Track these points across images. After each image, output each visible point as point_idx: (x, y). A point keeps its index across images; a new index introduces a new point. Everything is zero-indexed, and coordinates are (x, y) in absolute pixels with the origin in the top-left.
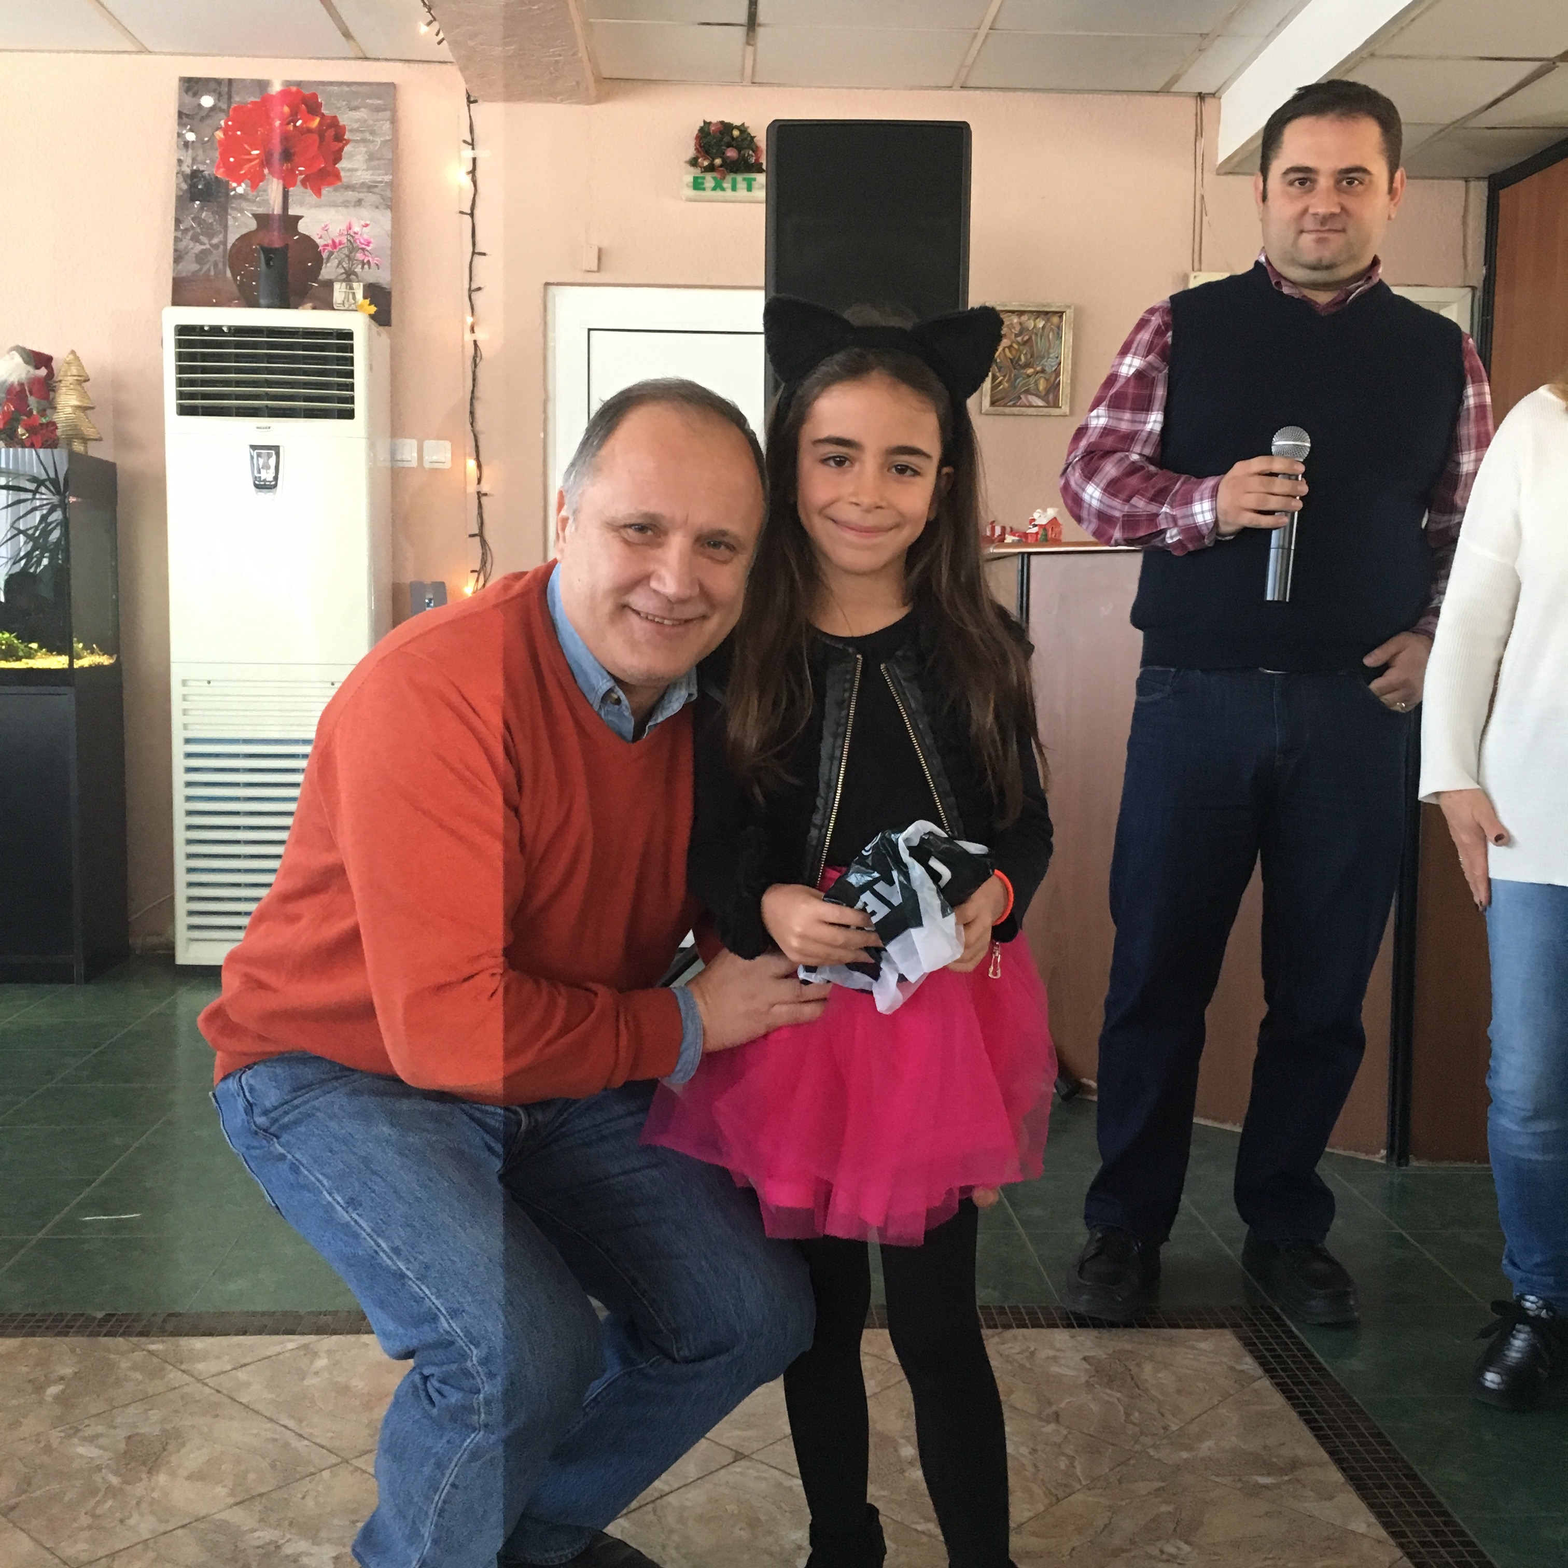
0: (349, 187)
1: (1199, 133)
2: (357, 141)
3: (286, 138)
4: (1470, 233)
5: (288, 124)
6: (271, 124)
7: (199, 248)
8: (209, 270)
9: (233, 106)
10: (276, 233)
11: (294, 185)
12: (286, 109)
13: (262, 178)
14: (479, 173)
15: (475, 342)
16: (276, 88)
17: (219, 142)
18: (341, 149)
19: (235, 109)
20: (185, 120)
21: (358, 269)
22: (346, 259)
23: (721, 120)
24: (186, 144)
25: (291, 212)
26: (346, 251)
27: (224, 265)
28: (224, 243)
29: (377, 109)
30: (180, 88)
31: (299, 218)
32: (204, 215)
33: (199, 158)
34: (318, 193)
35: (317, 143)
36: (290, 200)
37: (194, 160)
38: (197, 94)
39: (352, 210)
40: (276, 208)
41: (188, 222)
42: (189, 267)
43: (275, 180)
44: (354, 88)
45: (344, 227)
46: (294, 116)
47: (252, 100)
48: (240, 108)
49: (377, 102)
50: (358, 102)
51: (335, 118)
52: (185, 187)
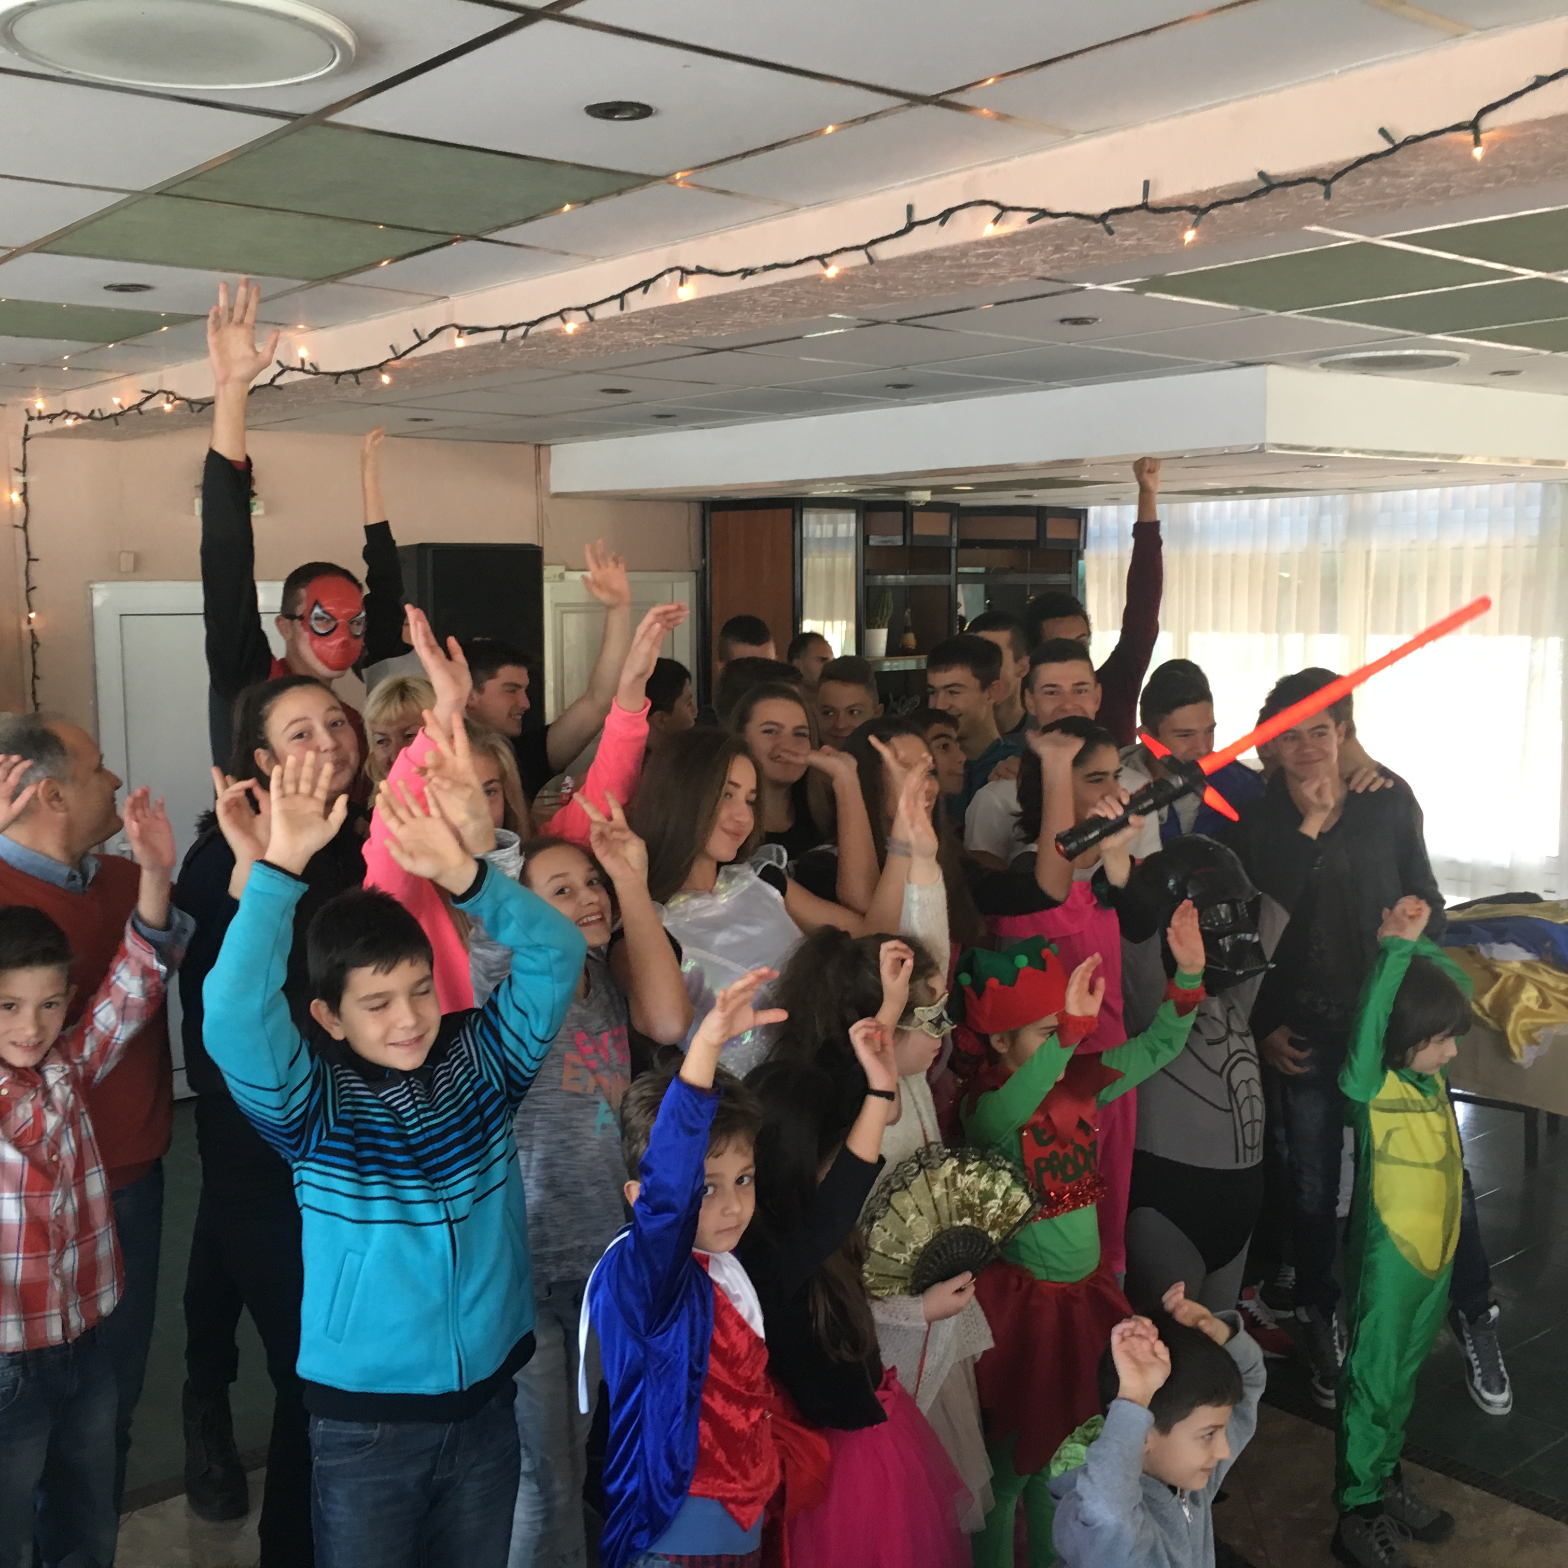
1: (538, 470)
4: (692, 534)
14: (31, 495)
15: (32, 631)
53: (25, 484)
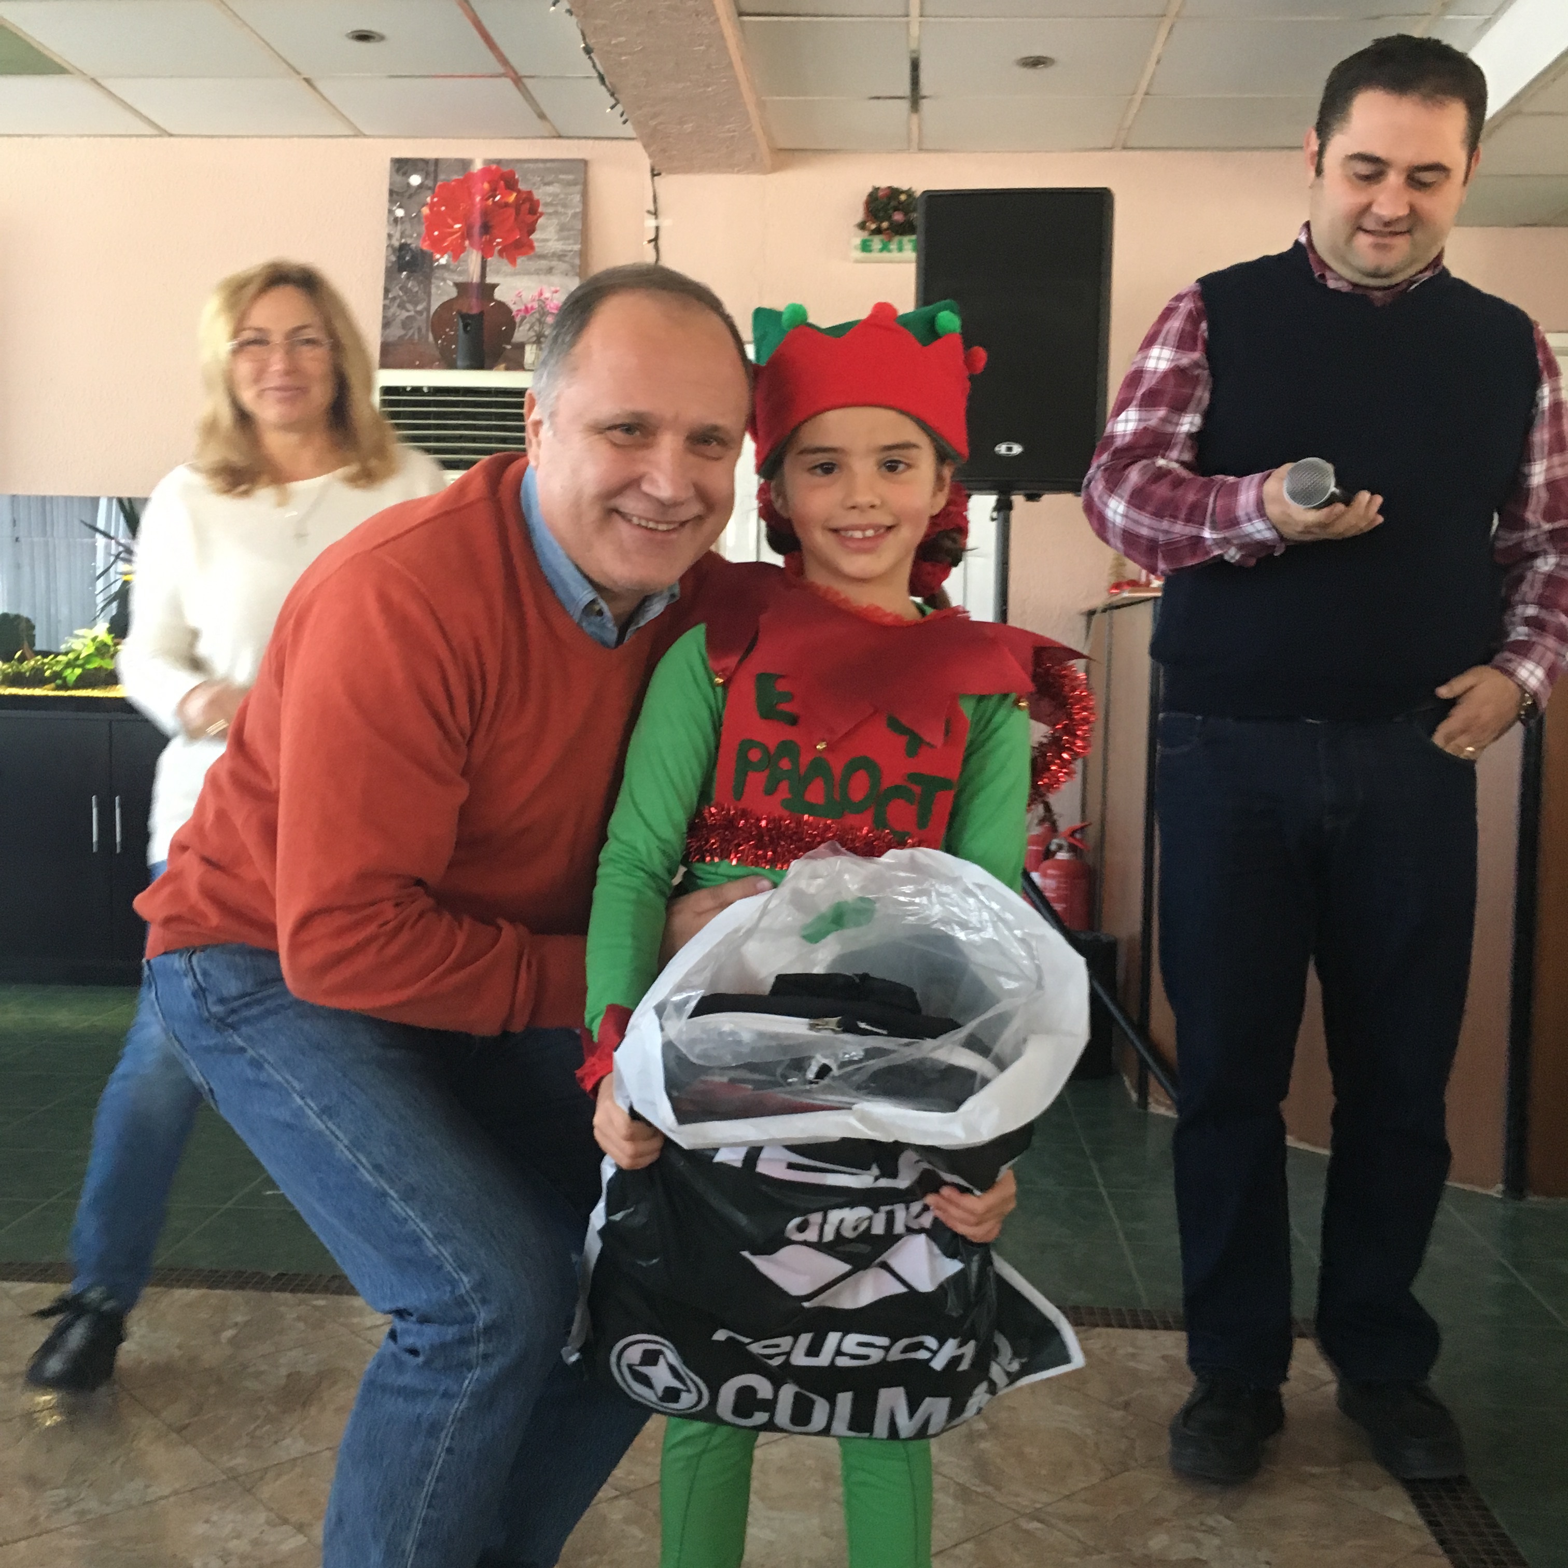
0: (542, 257)
2: (550, 214)
3: (485, 213)
5: (488, 199)
6: (472, 199)
7: (405, 314)
8: (413, 334)
9: (439, 183)
10: (474, 300)
11: (492, 256)
12: (486, 186)
13: (463, 249)
14: (661, 242)
16: (478, 166)
17: (427, 217)
18: (537, 220)
19: (440, 186)
20: (395, 196)
22: (537, 324)
23: (889, 185)
24: (396, 220)
25: (490, 280)
26: (537, 315)
27: (427, 330)
28: (428, 309)
29: (570, 184)
30: (391, 168)
31: (494, 286)
32: (410, 284)
33: (407, 232)
34: (513, 261)
35: (513, 217)
36: (488, 269)
37: (402, 235)
38: (407, 174)
39: (543, 277)
40: (475, 277)
41: (396, 291)
42: (396, 332)
43: (475, 252)
44: (548, 165)
45: (536, 294)
46: (493, 192)
47: (456, 177)
48: (445, 186)
49: (571, 177)
50: (551, 178)
51: (530, 193)
52: (393, 259)
53: (657, 228)
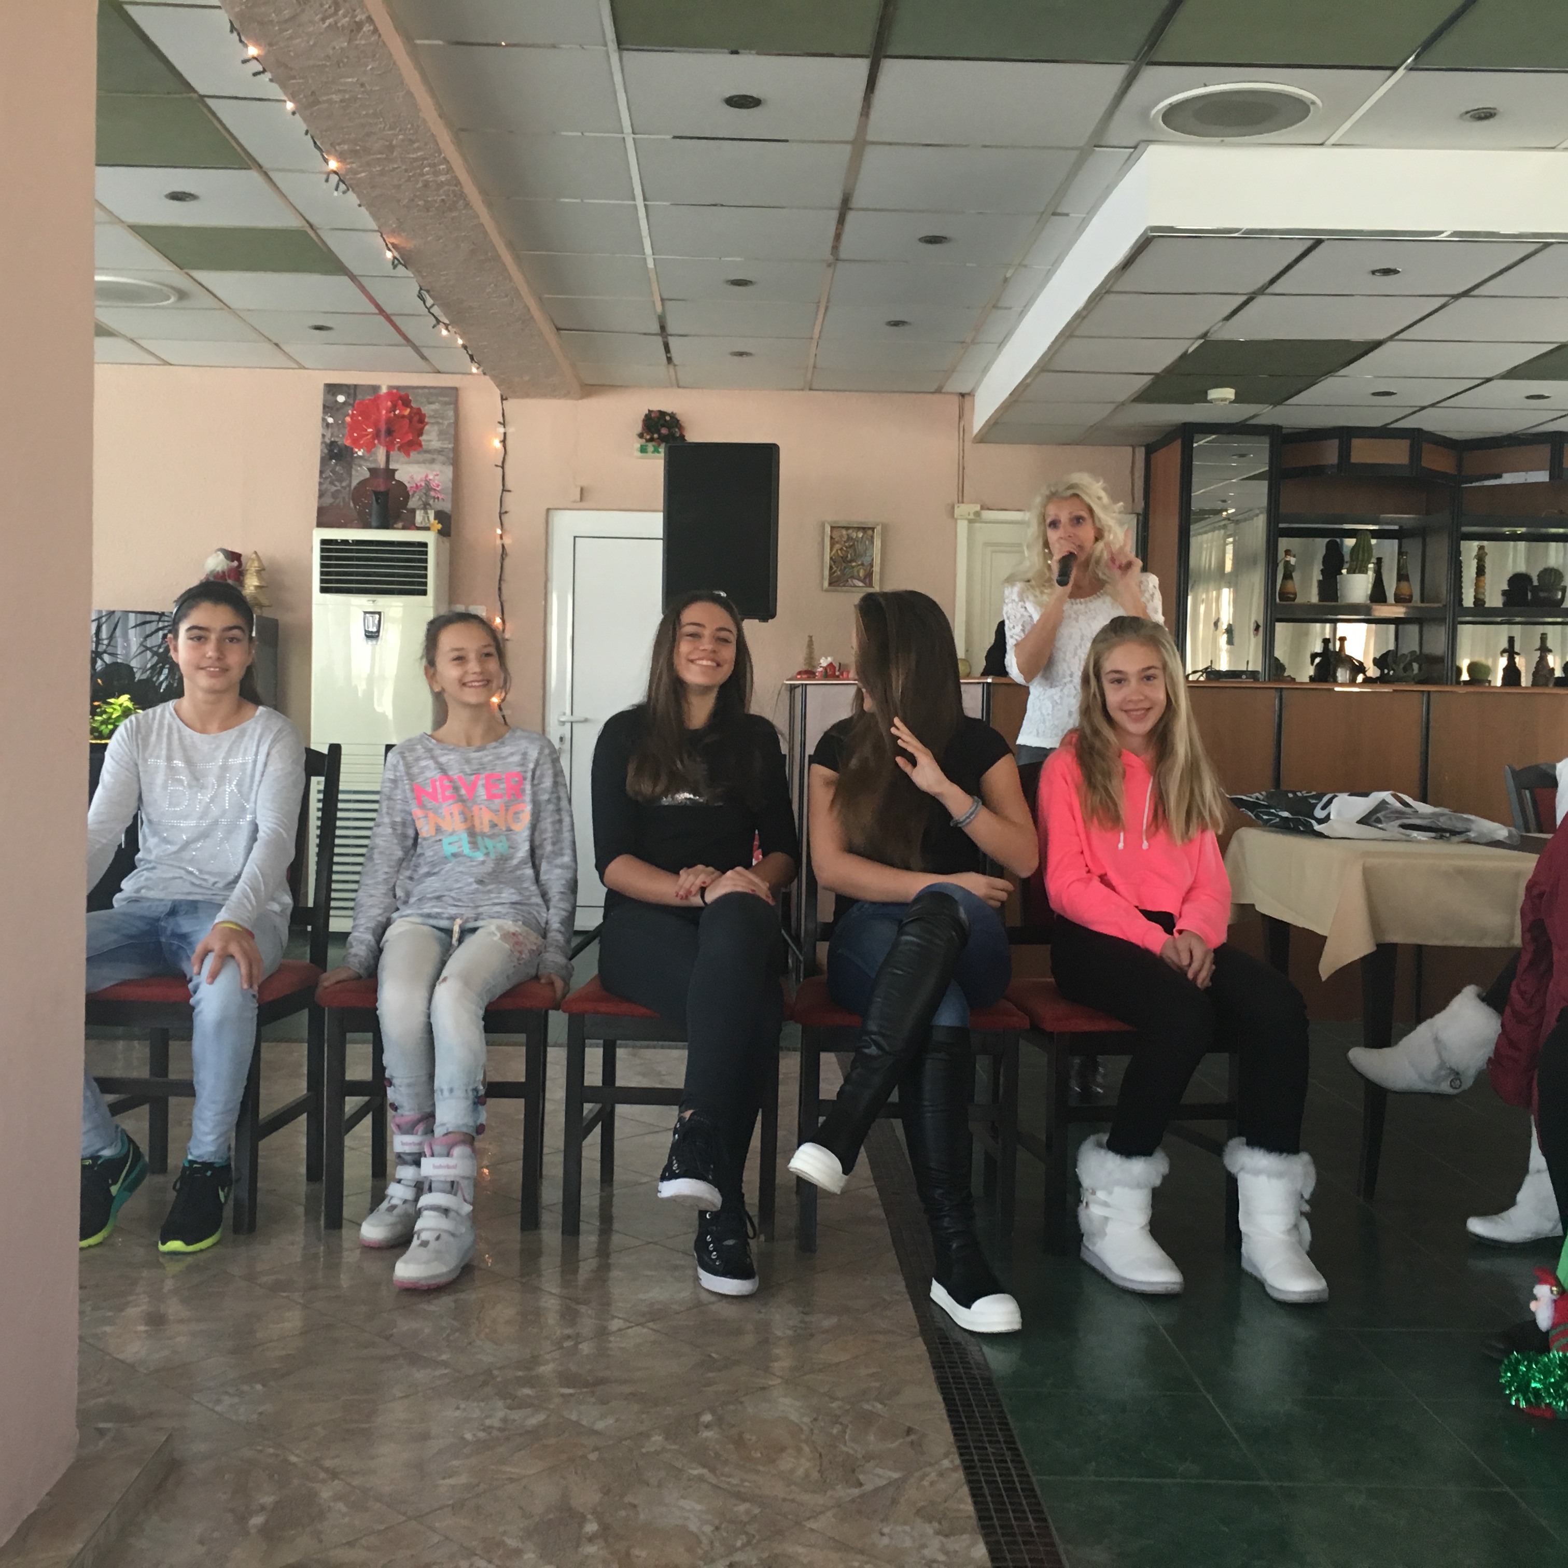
0: (427, 452)
1: (960, 417)
2: (432, 423)
3: (389, 421)
4: (1136, 480)
5: (391, 412)
6: (380, 413)
7: (334, 489)
8: (340, 502)
9: (357, 401)
10: (381, 480)
11: (394, 450)
12: (389, 403)
13: (374, 446)
14: (508, 442)
15: (503, 546)
16: (384, 390)
17: (348, 424)
18: (422, 429)
19: (358, 404)
20: (327, 410)
21: (431, 502)
22: (424, 496)
23: (659, 409)
24: (328, 425)
25: (391, 467)
26: (424, 491)
27: (349, 500)
28: (349, 485)
29: (446, 403)
30: (324, 390)
31: (394, 471)
32: (337, 468)
33: (335, 434)
34: (408, 455)
35: (408, 425)
36: (391, 459)
37: (332, 435)
38: (335, 395)
39: (428, 465)
40: (382, 465)
41: (328, 473)
42: (328, 500)
43: (382, 447)
44: (432, 391)
45: (423, 476)
46: (394, 407)
47: (369, 397)
48: (361, 403)
49: (446, 399)
50: (434, 399)
51: (419, 409)
52: (326, 451)
53: (505, 434)
